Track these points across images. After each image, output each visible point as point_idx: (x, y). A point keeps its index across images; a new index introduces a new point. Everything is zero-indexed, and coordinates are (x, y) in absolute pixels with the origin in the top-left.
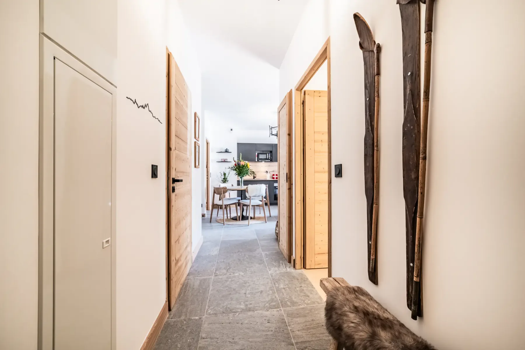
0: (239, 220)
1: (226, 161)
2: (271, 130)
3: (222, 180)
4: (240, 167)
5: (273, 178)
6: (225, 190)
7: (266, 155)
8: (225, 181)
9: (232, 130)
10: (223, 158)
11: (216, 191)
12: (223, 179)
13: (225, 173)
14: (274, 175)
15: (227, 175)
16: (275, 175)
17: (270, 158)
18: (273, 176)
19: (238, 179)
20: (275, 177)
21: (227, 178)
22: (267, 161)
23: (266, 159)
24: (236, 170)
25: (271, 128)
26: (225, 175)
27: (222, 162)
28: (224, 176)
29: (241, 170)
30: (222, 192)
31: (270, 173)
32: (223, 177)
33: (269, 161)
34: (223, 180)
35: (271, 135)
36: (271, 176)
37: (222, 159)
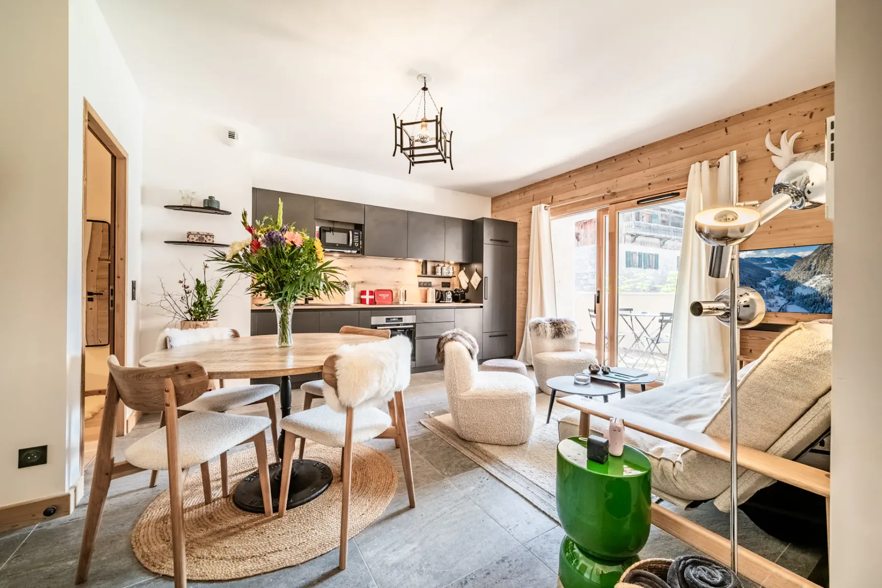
0: (276, 509)
1: (207, 240)
2: (399, 131)
3: (190, 311)
4: (279, 255)
5: (363, 301)
6: (193, 381)
7: (346, 235)
8: (202, 313)
9: (232, 135)
10: (194, 230)
11: (125, 390)
12: (195, 305)
13: (202, 282)
14: (363, 293)
15: (210, 293)
16: (368, 293)
17: (359, 243)
18: (363, 297)
19: (253, 303)
20: (367, 297)
21: (209, 303)
22: (349, 251)
23: (347, 247)
24: (256, 269)
25: (399, 125)
26: (205, 290)
27: (188, 242)
28: (200, 296)
29: (286, 267)
30: (170, 398)
31: (354, 286)
32: (193, 299)
33: (355, 252)
34: (193, 308)
35: (399, 148)
36: (357, 296)
37: (189, 234)
